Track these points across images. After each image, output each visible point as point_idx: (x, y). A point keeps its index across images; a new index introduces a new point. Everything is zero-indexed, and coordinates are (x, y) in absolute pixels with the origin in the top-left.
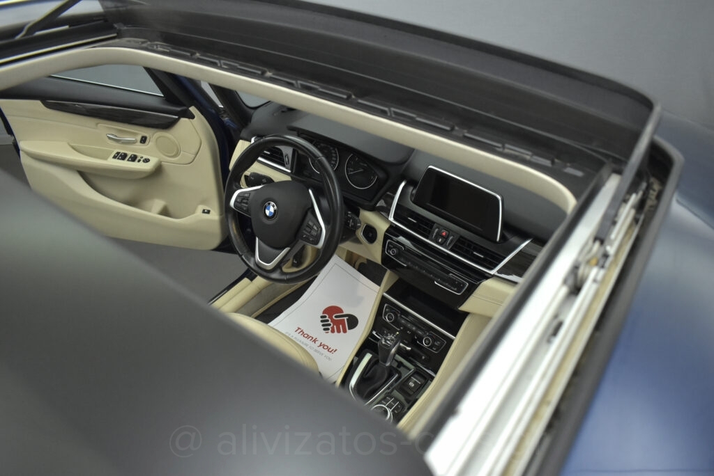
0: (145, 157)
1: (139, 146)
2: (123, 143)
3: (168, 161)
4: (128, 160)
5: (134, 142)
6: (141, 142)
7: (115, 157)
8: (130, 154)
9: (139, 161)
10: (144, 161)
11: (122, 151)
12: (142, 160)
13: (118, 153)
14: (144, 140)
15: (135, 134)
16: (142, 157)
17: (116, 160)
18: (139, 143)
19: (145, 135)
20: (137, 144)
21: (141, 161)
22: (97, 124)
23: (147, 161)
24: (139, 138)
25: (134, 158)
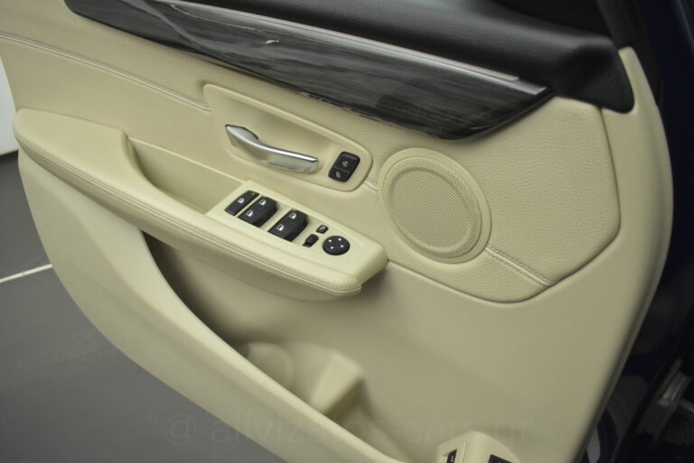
0: (336, 230)
1: (322, 185)
2: (274, 166)
3: (413, 266)
4: (273, 231)
5: (309, 169)
6: (332, 175)
7: (233, 209)
8: (287, 205)
9: (310, 242)
10: (326, 247)
11: (264, 192)
12: (322, 237)
13: (249, 196)
14: (345, 168)
15: (320, 140)
16: (323, 230)
17: (235, 222)
18: (323, 176)
19: (355, 148)
20: (316, 177)
21: (318, 246)
22: (202, 84)
23: (337, 247)
24: (329, 158)
25: (294, 227)
